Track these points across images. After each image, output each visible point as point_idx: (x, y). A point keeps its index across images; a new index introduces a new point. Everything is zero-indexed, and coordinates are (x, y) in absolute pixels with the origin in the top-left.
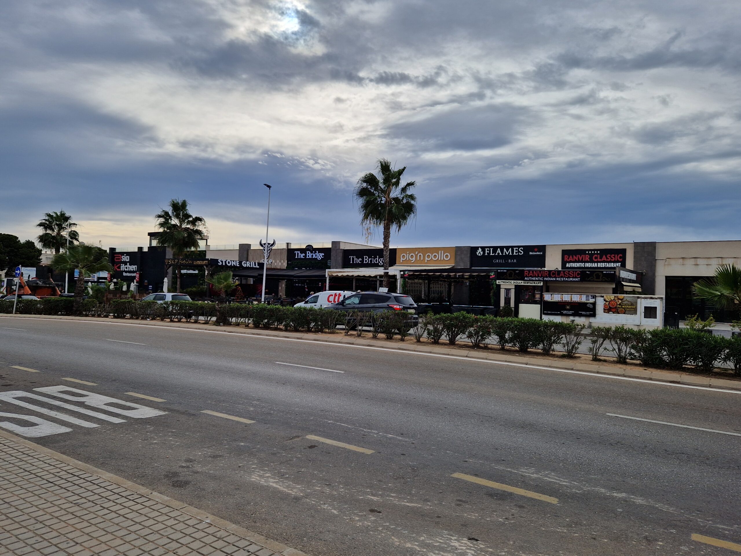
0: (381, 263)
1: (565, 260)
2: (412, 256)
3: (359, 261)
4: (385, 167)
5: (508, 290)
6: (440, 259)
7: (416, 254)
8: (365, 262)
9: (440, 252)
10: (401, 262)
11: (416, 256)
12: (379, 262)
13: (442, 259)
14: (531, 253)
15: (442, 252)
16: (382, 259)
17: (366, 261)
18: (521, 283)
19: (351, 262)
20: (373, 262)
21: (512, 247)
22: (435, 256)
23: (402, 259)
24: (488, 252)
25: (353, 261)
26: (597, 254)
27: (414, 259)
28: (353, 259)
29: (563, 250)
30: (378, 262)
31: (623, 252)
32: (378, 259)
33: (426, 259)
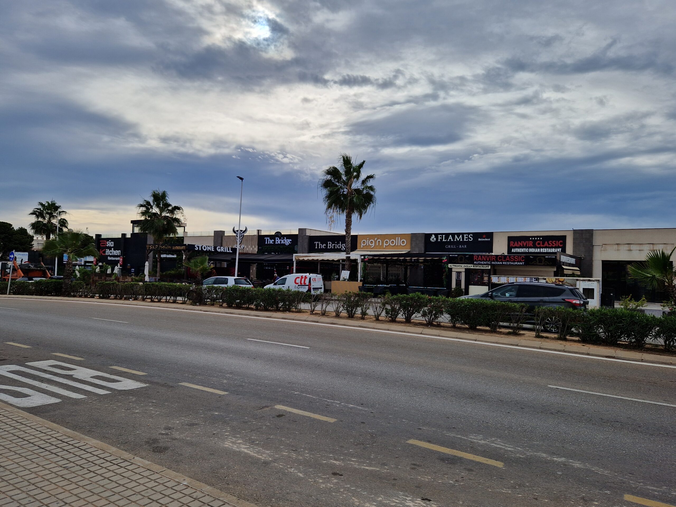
0: (343, 248)
1: (511, 246)
2: (372, 242)
3: (323, 246)
4: (347, 161)
5: (459, 273)
6: (397, 245)
7: (376, 240)
8: (328, 248)
9: (397, 238)
10: (362, 247)
12: (342, 247)
13: (399, 245)
14: (479, 240)
15: (399, 238)
16: (344, 245)
17: (330, 246)
18: (471, 266)
19: (316, 248)
20: (336, 248)
21: (463, 234)
22: (393, 242)
23: (362, 244)
24: (441, 238)
25: (318, 246)
26: (540, 240)
27: (373, 244)
28: (318, 244)
29: (508, 237)
30: (340, 247)
31: (563, 239)
32: (340, 245)
33: (385, 244)
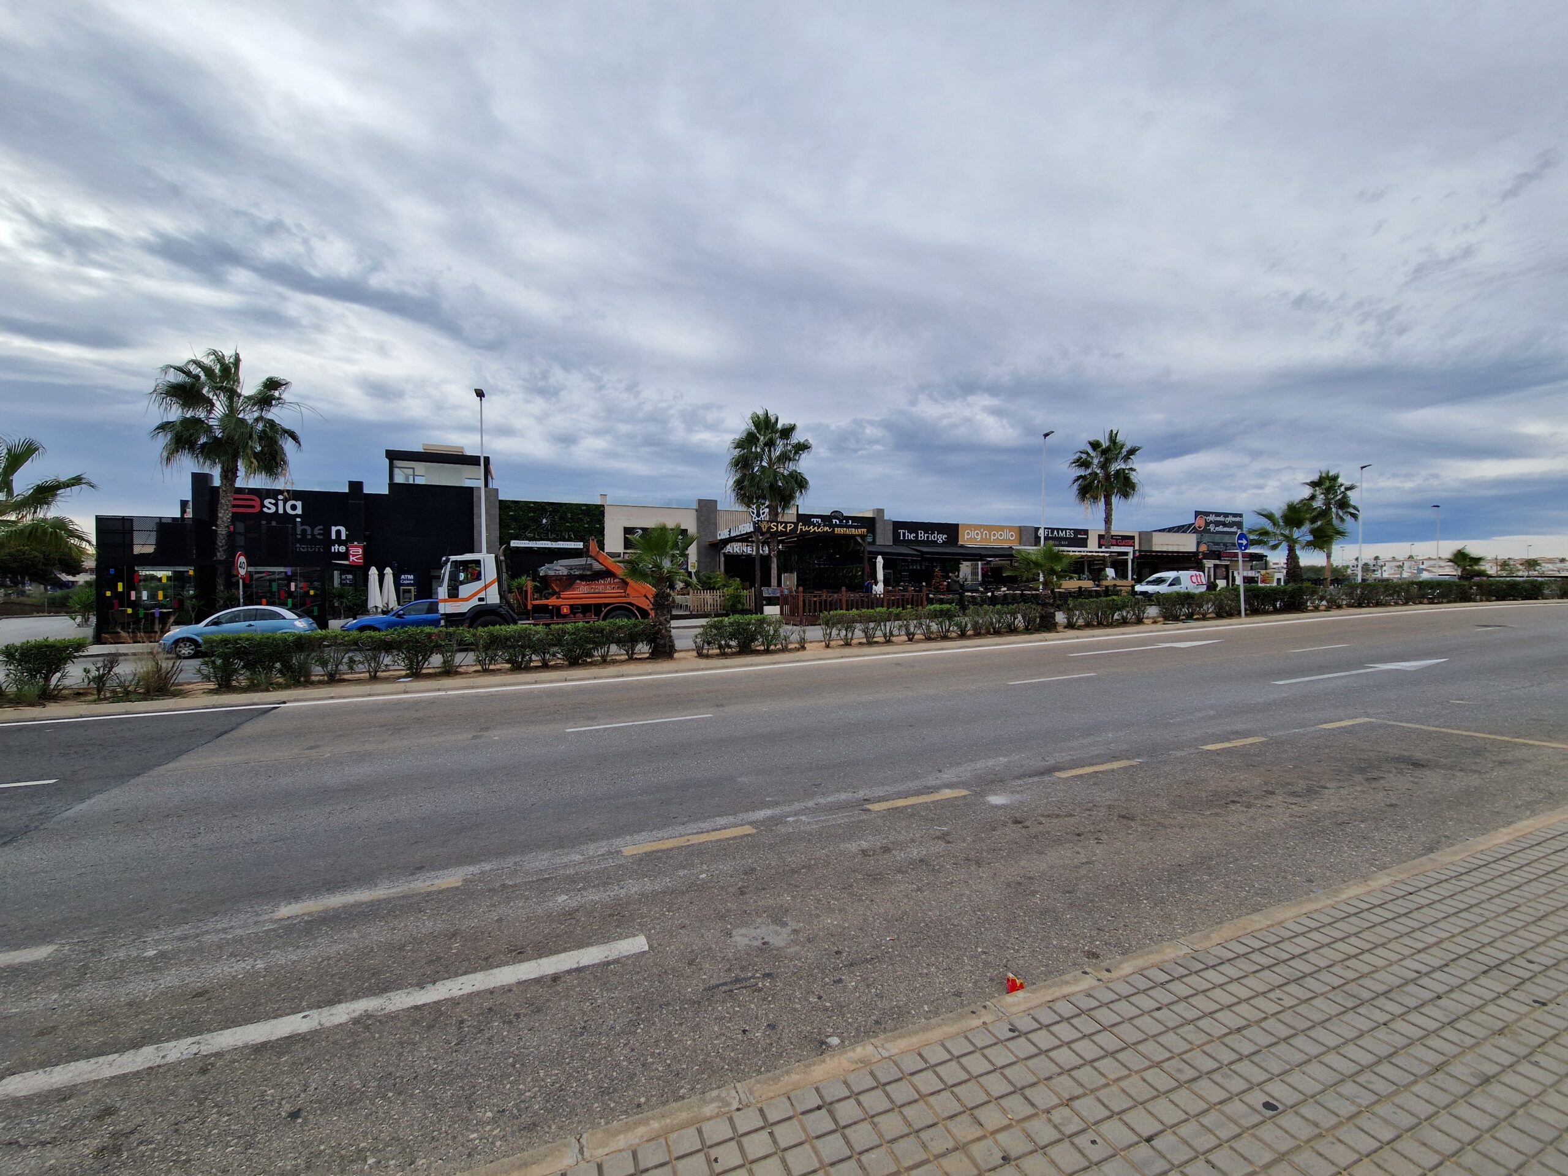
0: (940, 540)
2: (977, 534)
3: (912, 536)
7: (982, 531)
8: (919, 539)
9: (1005, 530)
10: (965, 540)
11: (982, 533)
13: (1006, 537)
14: (1078, 535)
15: (1008, 530)
16: (941, 535)
17: (921, 537)
20: (930, 540)
21: (1066, 529)
22: (1001, 535)
23: (966, 537)
25: (904, 537)
27: (979, 537)
28: (904, 534)
30: (936, 539)
31: (1133, 538)
33: (992, 536)
